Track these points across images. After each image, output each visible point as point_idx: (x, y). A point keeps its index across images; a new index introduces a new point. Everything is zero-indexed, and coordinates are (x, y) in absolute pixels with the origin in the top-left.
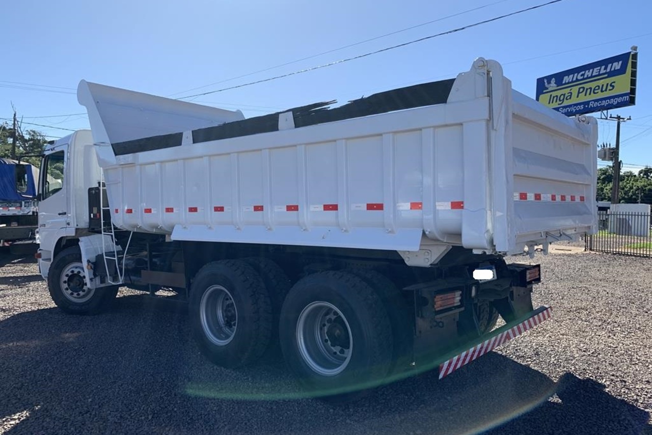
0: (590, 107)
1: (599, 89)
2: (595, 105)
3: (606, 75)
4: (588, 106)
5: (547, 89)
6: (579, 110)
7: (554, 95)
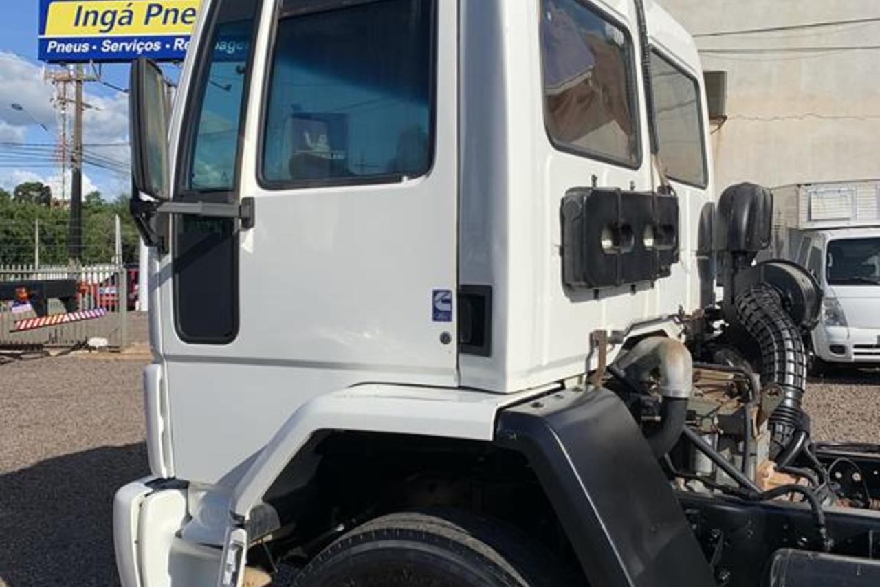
0: (175, 48)
1: (194, 14)
6: (152, 50)
7: (90, 10)
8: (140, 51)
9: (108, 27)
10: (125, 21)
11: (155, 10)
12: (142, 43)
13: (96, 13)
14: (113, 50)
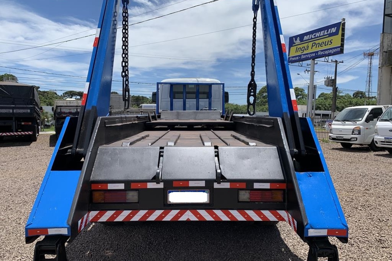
0: (318, 55)
1: (323, 44)
2: (322, 53)
3: (328, 36)
5: (295, 43)
6: (313, 56)
7: (299, 48)
8: (310, 56)
9: (302, 52)
10: (307, 49)
11: (314, 44)
12: (310, 54)
13: (300, 48)
14: (304, 58)
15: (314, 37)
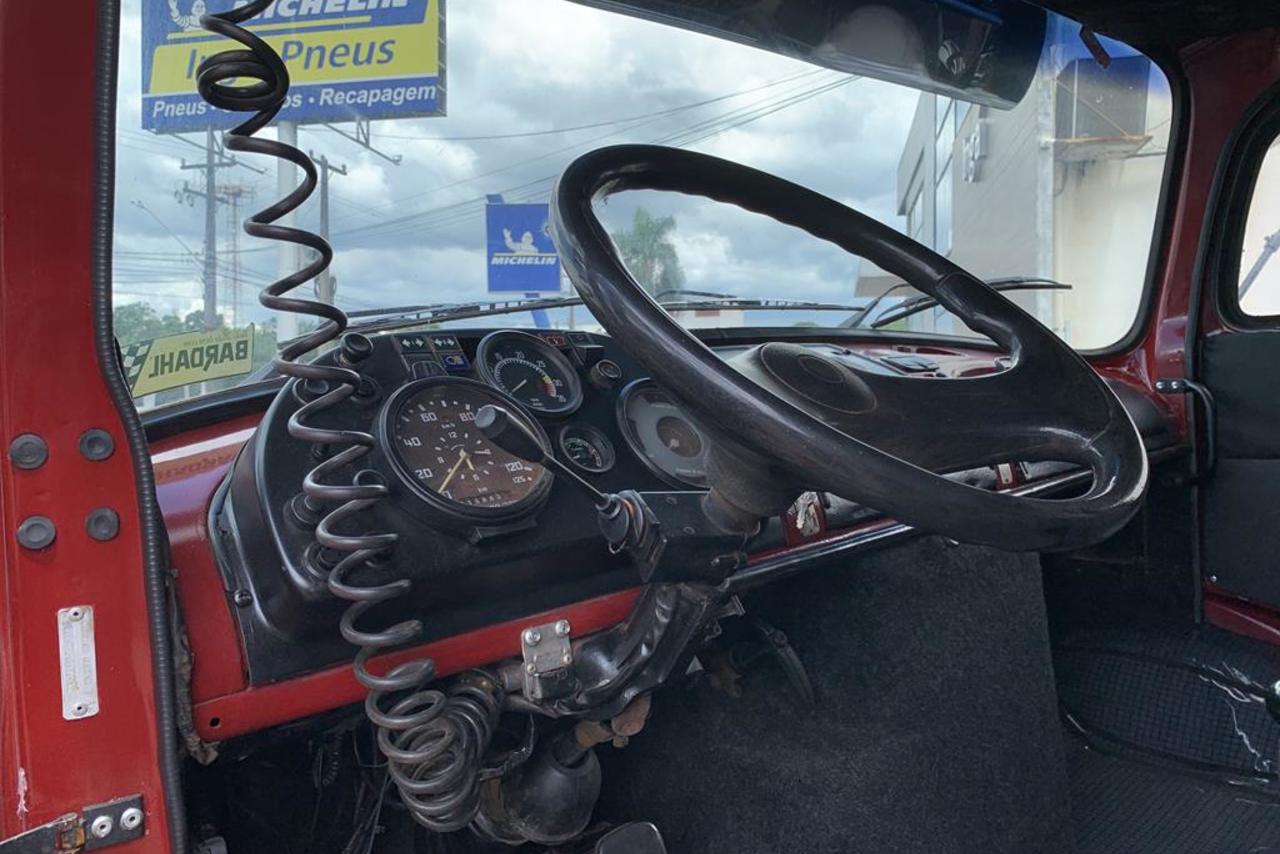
0: (321, 103)
1: (347, 53)
2: (340, 98)
3: (367, 19)
4: (317, 98)
5: (179, 29)
6: (289, 108)
11: (293, 49)
15: (293, 12)
